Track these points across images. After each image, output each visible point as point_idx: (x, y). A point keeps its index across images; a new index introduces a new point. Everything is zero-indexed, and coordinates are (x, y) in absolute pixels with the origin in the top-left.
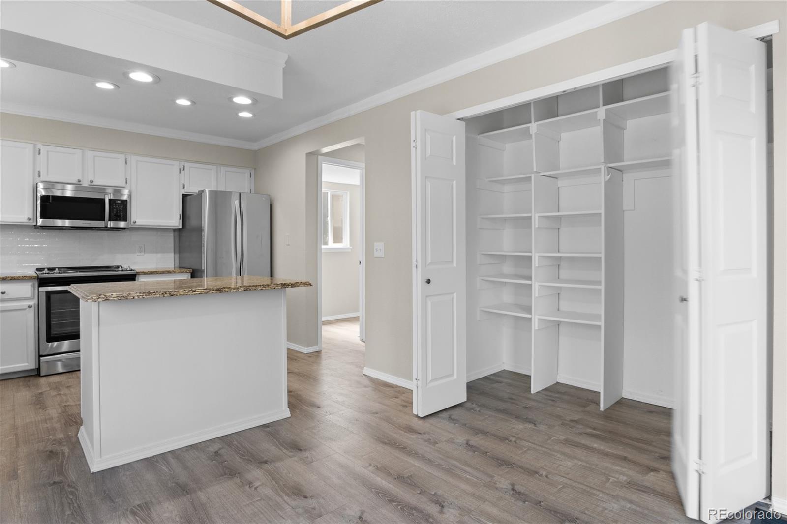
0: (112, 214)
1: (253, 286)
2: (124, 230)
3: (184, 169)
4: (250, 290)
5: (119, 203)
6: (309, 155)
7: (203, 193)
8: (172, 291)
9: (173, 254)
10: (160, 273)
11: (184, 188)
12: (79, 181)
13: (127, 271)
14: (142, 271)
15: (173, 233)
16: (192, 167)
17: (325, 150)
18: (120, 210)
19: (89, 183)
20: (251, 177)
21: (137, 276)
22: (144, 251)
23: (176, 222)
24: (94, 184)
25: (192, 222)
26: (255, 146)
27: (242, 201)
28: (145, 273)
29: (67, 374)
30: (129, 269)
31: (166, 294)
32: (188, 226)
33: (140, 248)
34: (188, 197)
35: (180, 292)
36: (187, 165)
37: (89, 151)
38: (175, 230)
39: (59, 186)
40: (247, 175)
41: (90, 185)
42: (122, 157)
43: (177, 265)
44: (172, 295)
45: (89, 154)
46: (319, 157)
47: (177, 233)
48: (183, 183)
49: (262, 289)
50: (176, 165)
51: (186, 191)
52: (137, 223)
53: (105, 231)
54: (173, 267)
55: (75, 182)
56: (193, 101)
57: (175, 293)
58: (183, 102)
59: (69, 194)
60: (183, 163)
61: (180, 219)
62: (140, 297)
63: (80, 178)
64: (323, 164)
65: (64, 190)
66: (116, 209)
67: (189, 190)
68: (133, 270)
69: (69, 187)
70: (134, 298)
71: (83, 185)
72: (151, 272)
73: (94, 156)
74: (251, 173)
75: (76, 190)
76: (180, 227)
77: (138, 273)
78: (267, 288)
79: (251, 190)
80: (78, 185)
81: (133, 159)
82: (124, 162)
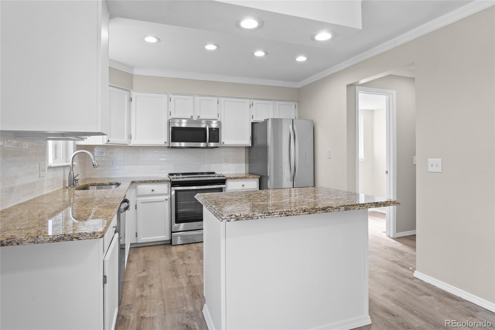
0: (210, 138)
1: (351, 205)
2: (217, 148)
3: (252, 105)
4: (350, 209)
5: (214, 131)
6: (349, 86)
7: (268, 121)
8: (286, 211)
9: (245, 164)
10: (240, 178)
11: (253, 118)
12: (192, 117)
13: (220, 176)
14: (229, 177)
15: (245, 149)
16: (257, 103)
17: (363, 81)
18: (215, 135)
19: (197, 118)
20: (295, 108)
21: (227, 180)
22: (228, 162)
23: (248, 143)
24: (200, 118)
25: (259, 142)
26: (299, 85)
27: (294, 126)
28: (231, 178)
29: (187, 245)
30: (221, 176)
31: (282, 214)
32: (255, 145)
33: (225, 160)
34: (256, 124)
35: (293, 212)
36: (255, 102)
37: (197, 97)
38: (246, 147)
39: (177, 121)
40: (293, 106)
41: (197, 119)
42: (215, 99)
43: (247, 172)
44: (288, 216)
45: (197, 98)
46: (356, 87)
47: (247, 149)
48: (252, 115)
49: (359, 209)
50: (248, 102)
51: (254, 120)
52: (225, 144)
53: (206, 149)
54: (245, 172)
55: (190, 117)
56: (266, 52)
57: (289, 213)
58: (259, 54)
59: (184, 125)
60: (252, 101)
61: (250, 140)
62: (263, 217)
63: (192, 115)
64: (359, 93)
65: (180, 123)
66: (213, 134)
67: (256, 119)
68: (224, 177)
69: (184, 121)
70: (258, 218)
71: (194, 119)
72: (235, 177)
73: (200, 100)
74: (295, 105)
75: (187, 123)
76: (251, 146)
77: (227, 178)
78: (363, 207)
79: (296, 117)
80: (190, 120)
81: (222, 100)
82: (217, 102)
